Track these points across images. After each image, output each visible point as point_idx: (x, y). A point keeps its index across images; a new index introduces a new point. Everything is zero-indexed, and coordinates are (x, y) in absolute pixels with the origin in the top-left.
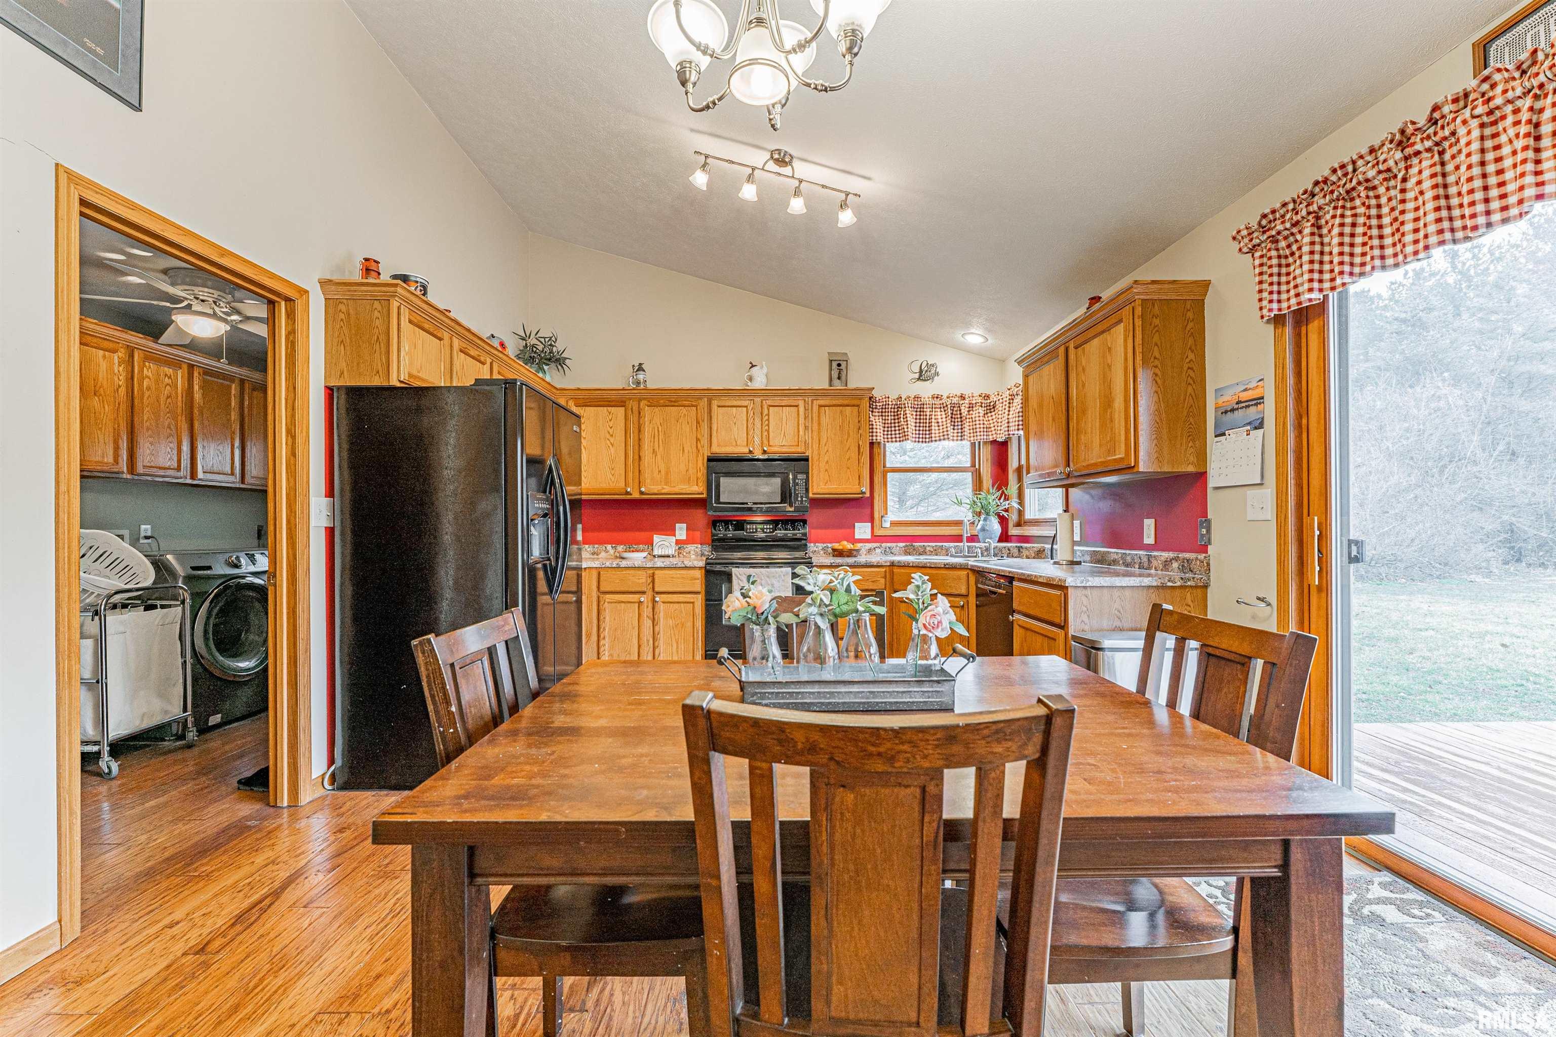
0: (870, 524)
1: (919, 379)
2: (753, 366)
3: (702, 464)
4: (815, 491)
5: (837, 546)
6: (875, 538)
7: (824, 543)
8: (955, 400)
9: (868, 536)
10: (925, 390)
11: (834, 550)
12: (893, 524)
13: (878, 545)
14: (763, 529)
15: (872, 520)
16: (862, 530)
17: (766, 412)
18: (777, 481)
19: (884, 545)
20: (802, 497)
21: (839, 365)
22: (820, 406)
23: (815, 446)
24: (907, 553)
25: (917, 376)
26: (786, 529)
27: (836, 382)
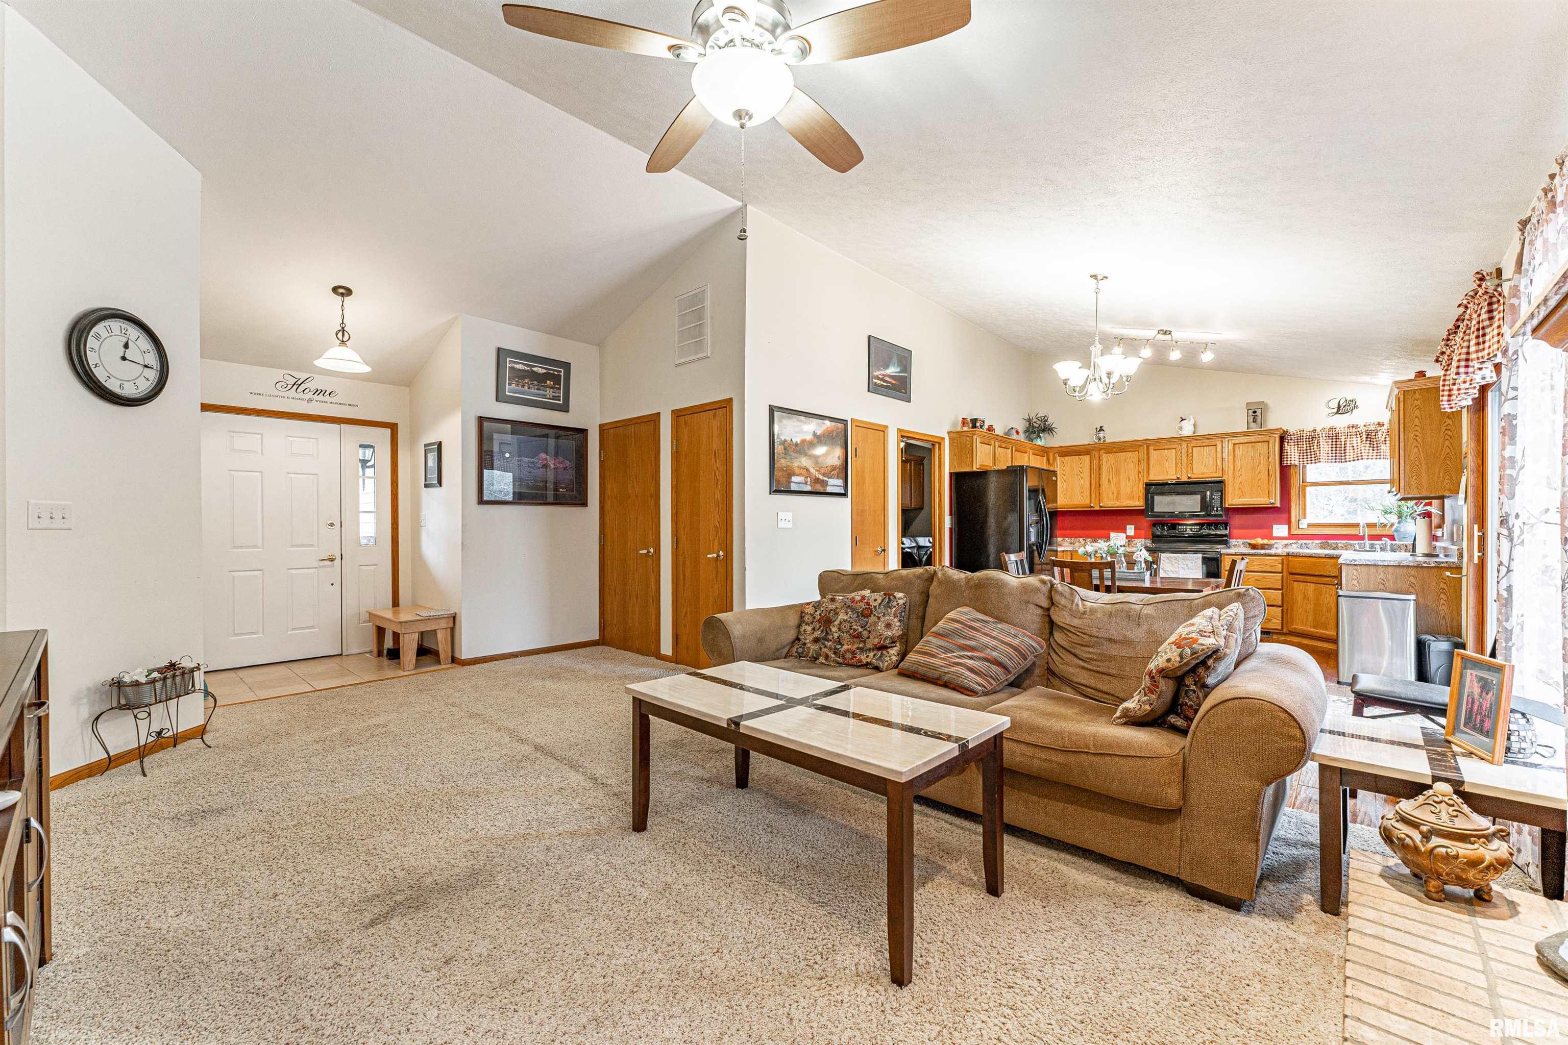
0: (1287, 526)
1: (1337, 413)
2: (1183, 420)
3: (1142, 488)
4: (1230, 503)
5: (1253, 542)
6: (1291, 536)
7: (1244, 539)
8: (1372, 428)
9: (1286, 534)
10: (1341, 422)
11: (1250, 544)
12: (1309, 525)
13: (1294, 541)
14: (1191, 529)
15: (1289, 523)
16: (1280, 530)
17: (1190, 450)
18: (1198, 497)
19: (1300, 542)
20: (1217, 508)
21: (1255, 412)
22: (1234, 444)
23: (1231, 472)
24: (1322, 548)
25: (1335, 411)
26: (1210, 529)
27: (1252, 425)
